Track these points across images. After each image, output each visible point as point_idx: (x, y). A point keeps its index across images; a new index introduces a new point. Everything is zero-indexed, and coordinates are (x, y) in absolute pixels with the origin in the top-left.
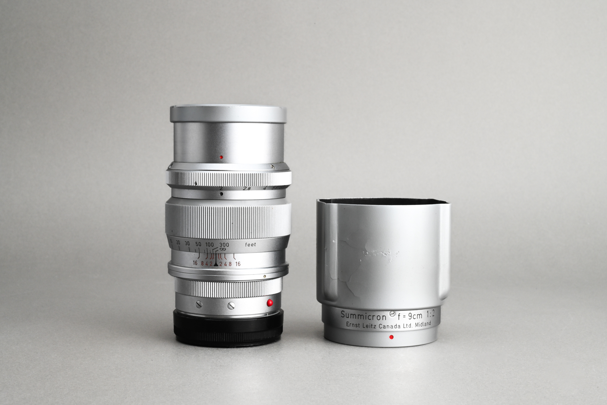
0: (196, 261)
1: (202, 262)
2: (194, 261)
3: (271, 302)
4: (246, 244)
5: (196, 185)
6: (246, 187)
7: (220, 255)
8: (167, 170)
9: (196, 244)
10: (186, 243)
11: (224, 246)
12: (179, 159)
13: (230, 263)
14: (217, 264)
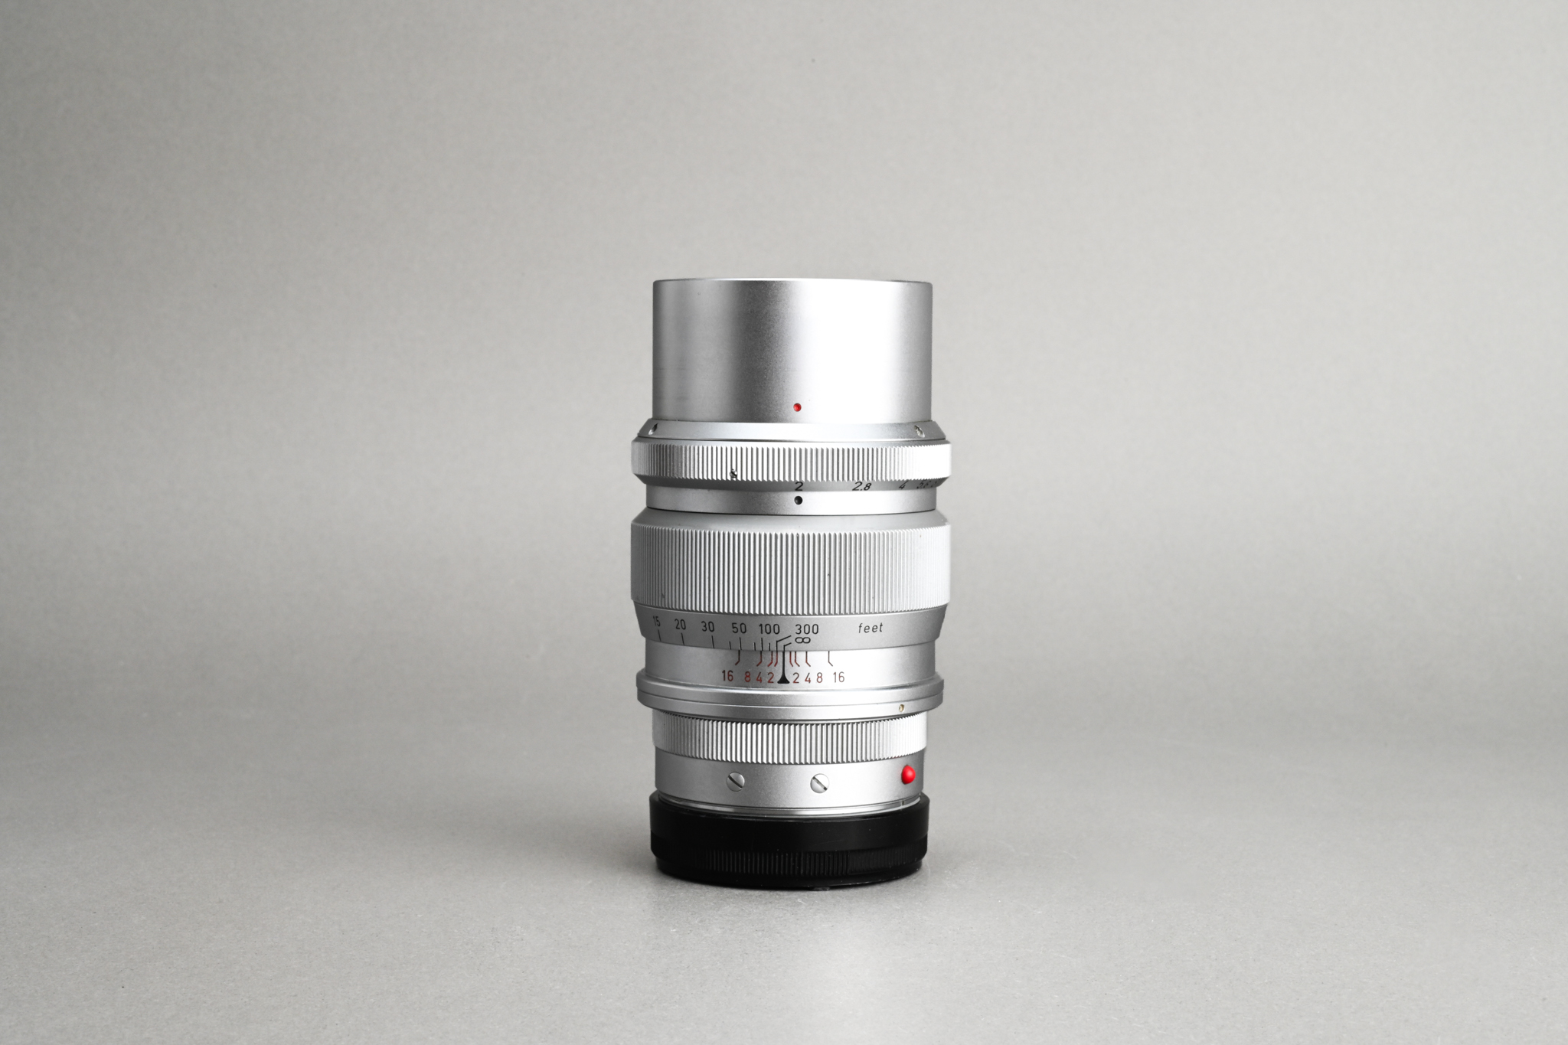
0: (730, 671)
1: (748, 674)
2: (724, 672)
3: (910, 774)
4: (860, 627)
5: (734, 479)
6: (861, 483)
7: (793, 654)
8: (637, 440)
9: (734, 628)
10: (705, 626)
11: (807, 631)
12: (669, 410)
13: (820, 675)
14: (787, 678)
